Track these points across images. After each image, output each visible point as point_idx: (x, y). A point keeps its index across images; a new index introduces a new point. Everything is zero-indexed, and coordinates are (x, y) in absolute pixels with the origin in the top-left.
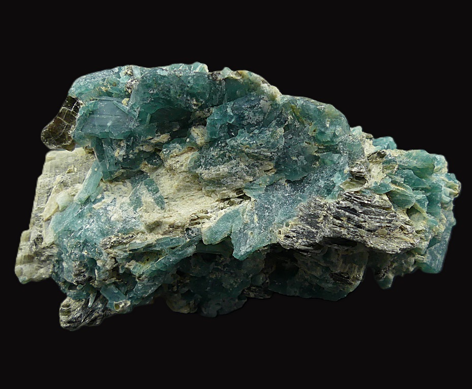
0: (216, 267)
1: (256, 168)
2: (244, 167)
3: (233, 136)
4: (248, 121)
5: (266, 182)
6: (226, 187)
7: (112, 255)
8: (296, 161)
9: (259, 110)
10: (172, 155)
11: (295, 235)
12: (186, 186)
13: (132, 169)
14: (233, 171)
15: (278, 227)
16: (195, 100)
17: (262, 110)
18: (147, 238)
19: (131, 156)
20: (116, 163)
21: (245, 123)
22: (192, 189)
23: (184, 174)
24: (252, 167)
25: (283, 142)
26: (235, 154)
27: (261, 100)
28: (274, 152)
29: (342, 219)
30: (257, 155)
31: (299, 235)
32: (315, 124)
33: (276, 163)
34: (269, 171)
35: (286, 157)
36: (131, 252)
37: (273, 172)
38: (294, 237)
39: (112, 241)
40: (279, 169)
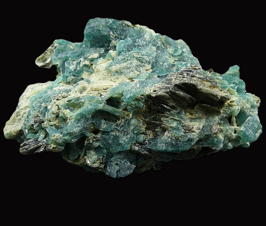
0: (116, 127)
1: (141, 68)
2: (135, 66)
3: (130, 51)
4: (138, 43)
5: (146, 76)
6: (125, 75)
7: (57, 104)
8: (162, 65)
9: (144, 39)
10: (98, 63)
11: (159, 89)
12: (104, 78)
13: (78, 77)
14: (128, 66)
15: (150, 88)
16: (112, 32)
17: (145, 40)
18: (77, 95)
19: (78, 68)
20: (70, 72)
21: (136, 44)
22: (107, 80)
23: (103, 71)
24: (139, 66)
25: (155, 54)
26: (130, 57)
27: (145, 35)
28: (151, 59)
29: (183, 74)
30: (141, 59)
31: (161, 89)
32: (172, 48)
33: (152, 65)
34: (148, 70)
35: (157, 62)
36: (68, 102)
37: (150, 71)
38: (158, 90)
39: (58, 96)
40: (153, 69)
